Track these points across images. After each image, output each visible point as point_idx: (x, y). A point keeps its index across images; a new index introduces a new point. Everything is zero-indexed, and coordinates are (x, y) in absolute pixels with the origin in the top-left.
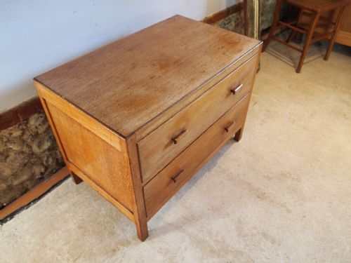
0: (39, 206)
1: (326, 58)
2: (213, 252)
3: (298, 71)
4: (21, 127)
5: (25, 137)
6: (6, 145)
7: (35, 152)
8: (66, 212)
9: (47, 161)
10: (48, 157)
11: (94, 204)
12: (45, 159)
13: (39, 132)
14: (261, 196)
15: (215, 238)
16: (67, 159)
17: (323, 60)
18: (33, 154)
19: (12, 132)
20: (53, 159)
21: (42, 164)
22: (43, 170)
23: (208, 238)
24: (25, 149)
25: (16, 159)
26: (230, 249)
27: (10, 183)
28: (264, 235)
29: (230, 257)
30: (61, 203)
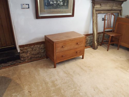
3: (108, 51)
4: (40, 46)
5: (40, 48)
14: (82, 69)
15: (68, 72)
17: (117, 50)
22: (41, 56)
24: (39, 50)
29: (69, 75)
30: (42, 61)
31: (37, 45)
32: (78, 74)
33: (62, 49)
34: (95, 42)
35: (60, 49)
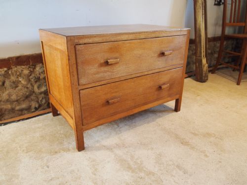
0: (24, 123)
2: (129, 168)
3: (238, 84)
4: (30, 69)
5: (31, 77)
6: (17, 77)
7: (35, 91)
8: (38, 128)
9: (41, 101)
10: (43, 98)
11: (58, 127)
12: (41, 99)
13: (41, 78)
14: (184, 143)
16: (50, 93)
18: (34, 92)
19: (23, 70)
21: (38, 102)
22: (37, 106)
24: (29, 86)
25: (21, 89)
26: (145, 169)
27: (14, 106)
29: (142, 175)
30: (38, 123)
31: (19, 68)
32: (178, 167)
33: (106, 74)
34: (201, 61)
35: (98, 73)
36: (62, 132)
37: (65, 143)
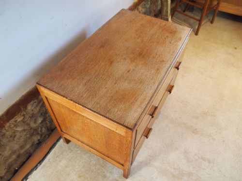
0: (44, 166)
1: (212, 22)
2: (174, 176)
3: (196, 34)
5: (26, 120)
7: (32, 127)
8: (66, 167)
9: (41, 131)
11: (85, 157)
13: (35, 113)
15: (173, 167)
16: (61, 131)
17: (211, 24)
18: (31, 129)
19: (17, 119)
20: (45, 128)
21: (38, 134)
22: (39, 138)
23: (168, 168)
27: (18, 153)
28: (203, 159)
30: (60, 161)
36: (94, 162)
37: (108, 175)
